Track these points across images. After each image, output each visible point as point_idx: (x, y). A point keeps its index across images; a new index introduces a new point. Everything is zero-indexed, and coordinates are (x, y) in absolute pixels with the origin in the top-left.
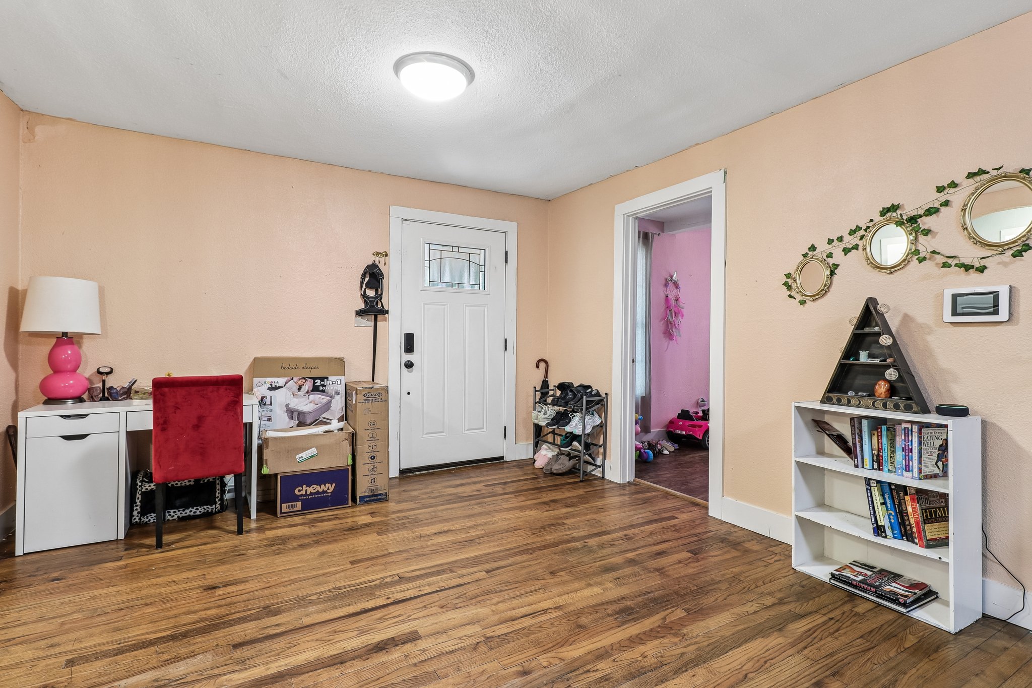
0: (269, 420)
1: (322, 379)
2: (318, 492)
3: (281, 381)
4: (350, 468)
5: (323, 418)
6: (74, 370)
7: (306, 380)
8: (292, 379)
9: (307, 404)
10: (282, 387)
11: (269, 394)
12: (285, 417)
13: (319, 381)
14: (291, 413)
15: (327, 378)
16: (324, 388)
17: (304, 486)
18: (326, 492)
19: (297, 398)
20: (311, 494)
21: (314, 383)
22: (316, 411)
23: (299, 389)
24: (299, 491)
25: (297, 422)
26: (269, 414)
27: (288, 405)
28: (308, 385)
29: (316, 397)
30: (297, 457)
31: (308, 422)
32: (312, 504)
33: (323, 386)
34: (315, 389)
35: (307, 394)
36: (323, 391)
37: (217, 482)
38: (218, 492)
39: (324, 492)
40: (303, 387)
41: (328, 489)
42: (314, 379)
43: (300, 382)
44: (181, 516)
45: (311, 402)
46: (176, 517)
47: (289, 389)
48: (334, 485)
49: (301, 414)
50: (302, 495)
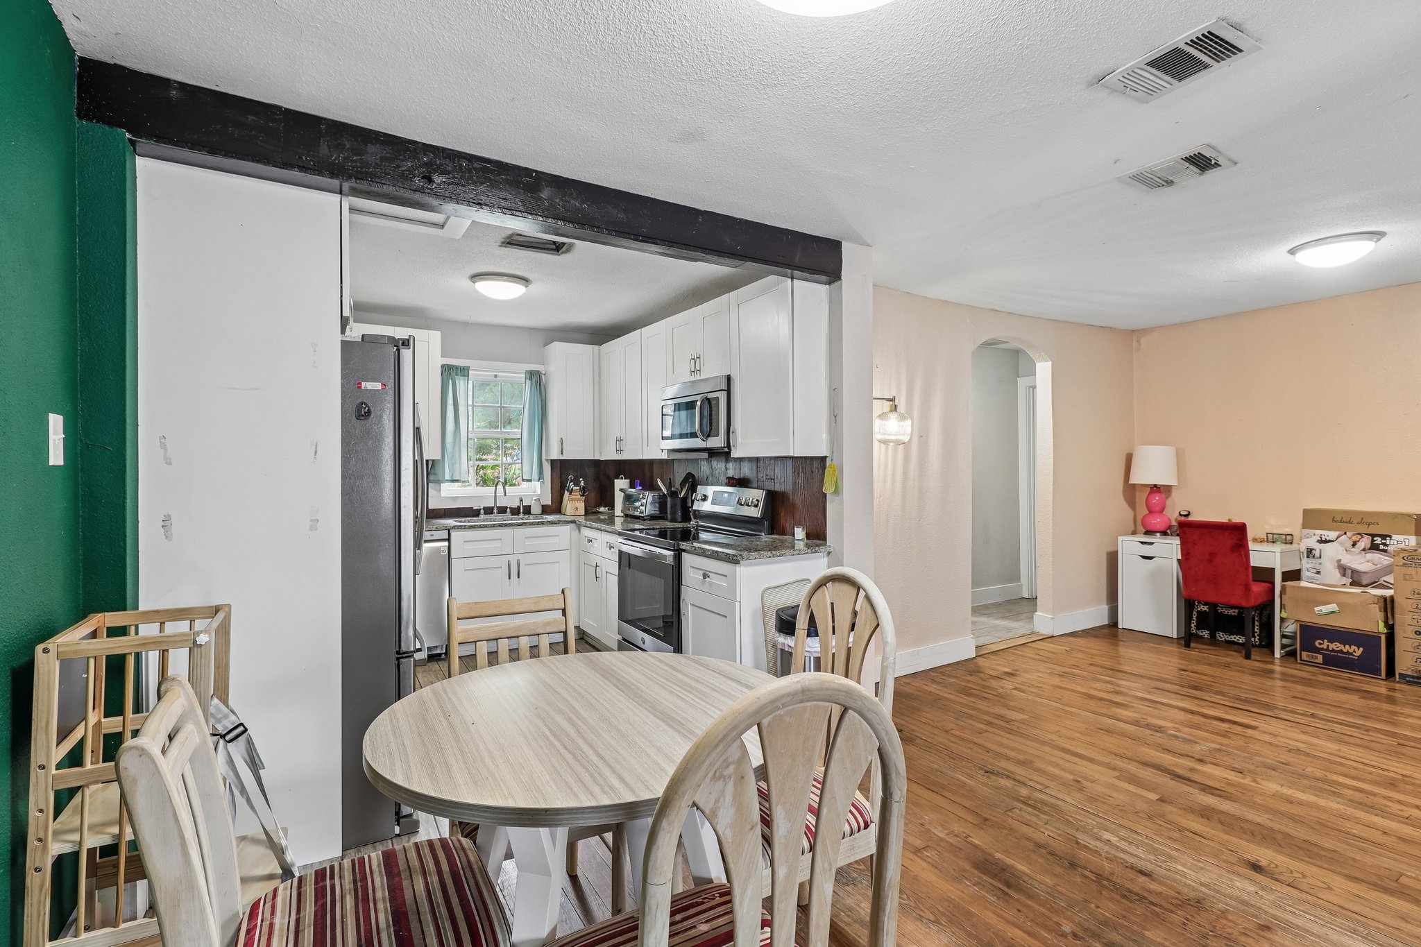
0: (1318, 573)
1: (1384, 537)
2: (1341, 651)
3: (1332, 535)
4: (1383, 638)
5: (1384, 581)
6: (1162, 511)
7: (1362, 537)
8: (1345, 533)
9: (1365, 563)
10: (1333, 541)
11: (1318, 546)
12: (1337, 573)
13: (1379, 539)
14: (1343, 570)
15: (1390, 536)
16: (1385, 548)
17: (1326, 641)
18: (1351, 654)
19: (1350, 554)
20: (1333, 650)
21: (1373, 541)
22: (1373, 572)
23: (1354, 545)
24: (1320, 644)
25: (1351, 580)
26: (1318, 566)
27: (1340, 561)
28: (1365, 542)
29: (1375, 556)
30: (1316, 609)
31: (1365, 582)
32: (1334, 661)
33: (1385, 544)
34: (1374, 547)
35: (1363, 552)
36: (1385, 551)
37: (1256, 619)
38: (1256, 627)
39: (1348, 653)
40: (1358, 544)
41: (1354, 651)
42: (1373, 536)
43: (1355, 538)
44: (1227, 639)
45: (1368, 561)
46: (1223, 639)
47: (1342, 544)
48: (1361, 649)
49: (1354, 571)
50: (1323, 649)
